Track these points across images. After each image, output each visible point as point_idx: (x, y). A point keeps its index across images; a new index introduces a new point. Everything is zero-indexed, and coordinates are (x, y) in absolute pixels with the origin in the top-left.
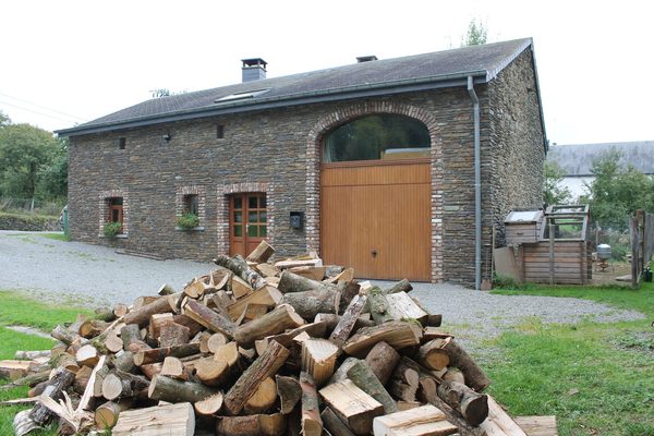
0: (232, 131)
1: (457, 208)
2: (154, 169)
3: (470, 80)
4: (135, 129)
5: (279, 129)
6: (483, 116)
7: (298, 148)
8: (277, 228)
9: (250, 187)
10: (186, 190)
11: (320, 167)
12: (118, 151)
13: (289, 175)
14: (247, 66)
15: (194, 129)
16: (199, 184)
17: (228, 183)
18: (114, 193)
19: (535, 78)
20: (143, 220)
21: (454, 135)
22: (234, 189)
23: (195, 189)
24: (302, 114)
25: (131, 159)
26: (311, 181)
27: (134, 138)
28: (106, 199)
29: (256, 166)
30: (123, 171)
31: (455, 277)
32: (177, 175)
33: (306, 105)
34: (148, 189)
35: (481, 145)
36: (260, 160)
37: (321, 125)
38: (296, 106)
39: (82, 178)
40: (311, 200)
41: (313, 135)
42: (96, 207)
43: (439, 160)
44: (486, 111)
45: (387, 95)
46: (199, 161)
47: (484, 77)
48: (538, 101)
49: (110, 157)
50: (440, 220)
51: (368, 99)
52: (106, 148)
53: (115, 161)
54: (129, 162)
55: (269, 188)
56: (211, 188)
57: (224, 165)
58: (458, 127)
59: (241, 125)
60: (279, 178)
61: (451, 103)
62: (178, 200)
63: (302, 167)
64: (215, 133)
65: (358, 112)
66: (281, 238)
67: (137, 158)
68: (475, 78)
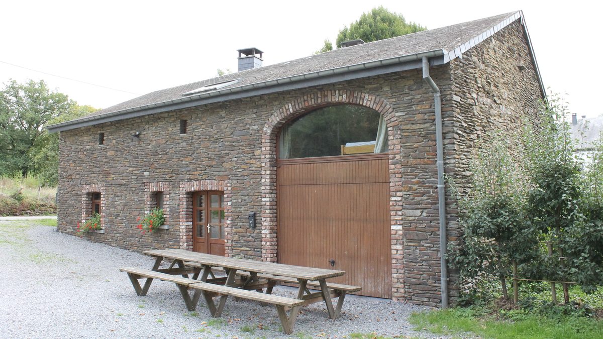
0: (194, 126)
1: (418, 212)
2: (127, 164)
3: (424, 61)
4: (112, 124)
5: (236, 123)
6: (446, 102)
7: (254, 143)
8: (234, 230)
9: (210, 185)
10: (153, 187)
11: (276, 163)
12: (98, 146)
13: (245, 173)
14: (243, 55)
15: (161, 124)
16: (165, 180)
17: (189, 180)
18: (94, 188)
19: (530, 53)
20: (118, 216)
21: (415, 127)
22: (195, 187)
23: (162, 187)
24: (257, 107)
25: (109, 153)
26: (266, 180)
27: (111, 133)
28: (88, 194)
29: (214, 162)
30: (102, 166)
31: (419, 295)
32: (145, 171)
33: (261, 97)
34: (121, 185)
35: (444, 138)
36: (219, 156)
37: (276, 118)
38: (251, 98)
39: (70, 172)
40: (266, 200)
41: (268, 130)
42: (80, 201)
43: (398, 157)
44: (448, 97)
45: (340, 83)
46: (165, 157)
47: (441, 57)
48: (537, 78)
49: (91, 152)
50: (400, 227)
51: (321, 88)
52: (88, 142)
53: (95, 155)
54: (107, 157)
55: (227, 187)
56: (175, 186)
57: (186, 161)
58: (418, 117)
59: (201, 119)
60: (236, 175)
61: (409, 89)
62: (147, 197)
63: (258, 164)
64: (178, 127)
65: (312, 103)
66: (237, 241)
67: (113, 153)
68: (430, 59)
